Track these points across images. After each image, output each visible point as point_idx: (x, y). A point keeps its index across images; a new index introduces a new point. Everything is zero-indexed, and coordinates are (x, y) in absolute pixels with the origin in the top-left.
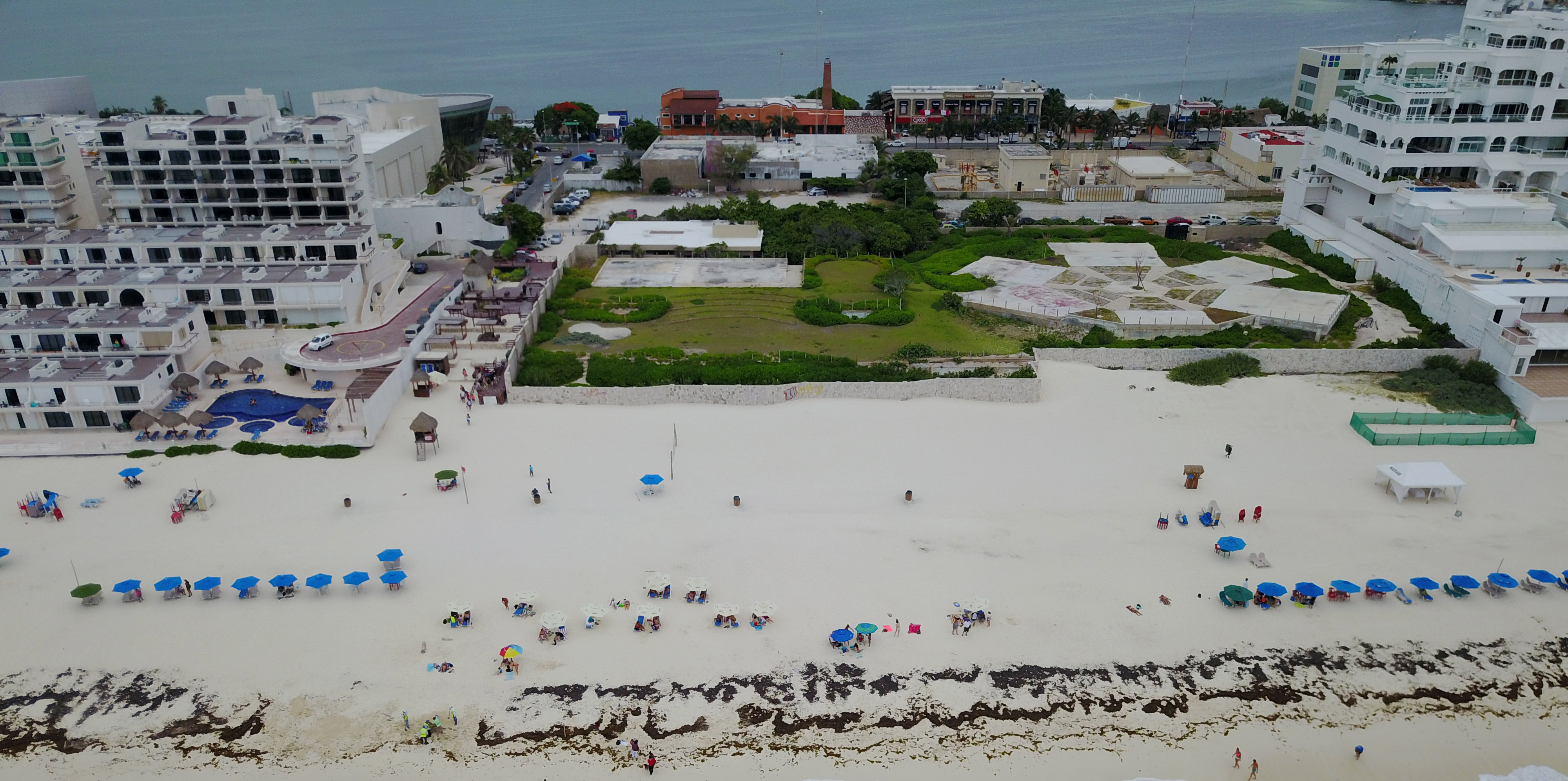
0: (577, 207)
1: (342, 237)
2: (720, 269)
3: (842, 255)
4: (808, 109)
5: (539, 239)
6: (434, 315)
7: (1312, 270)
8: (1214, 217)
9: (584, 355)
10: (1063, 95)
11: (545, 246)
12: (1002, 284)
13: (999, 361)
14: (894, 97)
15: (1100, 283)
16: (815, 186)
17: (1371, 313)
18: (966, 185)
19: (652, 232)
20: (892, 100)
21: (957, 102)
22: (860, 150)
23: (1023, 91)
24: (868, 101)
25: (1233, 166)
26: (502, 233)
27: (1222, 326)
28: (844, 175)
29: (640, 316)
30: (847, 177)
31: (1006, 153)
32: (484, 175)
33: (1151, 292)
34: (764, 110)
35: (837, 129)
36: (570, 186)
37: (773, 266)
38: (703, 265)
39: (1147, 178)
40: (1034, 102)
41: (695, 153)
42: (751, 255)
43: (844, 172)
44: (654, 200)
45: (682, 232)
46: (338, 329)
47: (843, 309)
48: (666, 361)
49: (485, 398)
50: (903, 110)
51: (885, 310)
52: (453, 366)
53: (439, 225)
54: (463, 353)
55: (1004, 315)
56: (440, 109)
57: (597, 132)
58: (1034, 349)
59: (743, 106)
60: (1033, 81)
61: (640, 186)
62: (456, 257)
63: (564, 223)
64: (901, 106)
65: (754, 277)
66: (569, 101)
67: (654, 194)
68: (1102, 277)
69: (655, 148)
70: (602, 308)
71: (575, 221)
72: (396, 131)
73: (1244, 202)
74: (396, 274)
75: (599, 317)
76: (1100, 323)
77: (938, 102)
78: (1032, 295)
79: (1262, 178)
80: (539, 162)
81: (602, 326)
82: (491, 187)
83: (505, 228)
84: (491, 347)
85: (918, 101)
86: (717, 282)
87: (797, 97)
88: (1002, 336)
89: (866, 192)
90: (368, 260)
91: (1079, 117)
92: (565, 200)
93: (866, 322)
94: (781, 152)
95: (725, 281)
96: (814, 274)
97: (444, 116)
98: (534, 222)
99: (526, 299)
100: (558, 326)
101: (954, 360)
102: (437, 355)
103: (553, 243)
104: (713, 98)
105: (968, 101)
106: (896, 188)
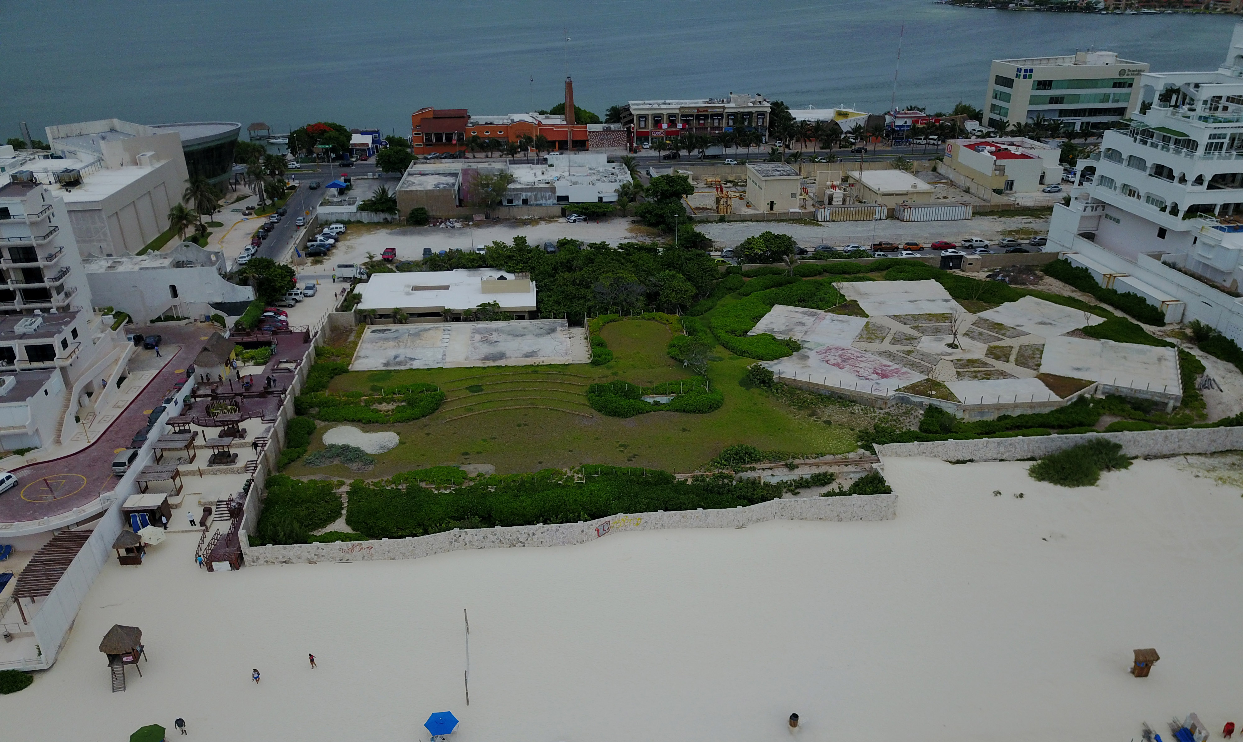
0: (333, 246)
1: (37, 334)
2: (494, 337)
3: (627, 313)
4: (553, 125)
5: (291, 294)
6: (153, 435)
7: (1119, 314)
8: (977, 241)
9: (342, 484)
10: (787, 108)
11: (297, 301)
12: (806, 345)
13: (838, 463)
14: (633, 112)
15: (910, 339)
16: (574, 212)
17: (1203, 369)
18: (721, 207)
19: (415, 288)
20: (631, 114)
21: (692, 116)
22: (611, 169)
23: (751, 105)
24: (607, 115)
25: (962, 177)
26: (247, 293)
27: (1068, 400)
28: (601, 199)
29: (408, 413)
30: (604, 200)
31: (756, 173)
32: (236, 206)
33: (969, 351)
34: (511, 127)
35: (581, 145)
36: (324, 218)
37: (553, 330)
38: (476, 331)
39: (892, 195)
40: (762, 114)
41: (451, 180)
42: (527, 316)
43: (600, 195)
44: (412, 233)
45: (447, 288)
46: (29, 457)
47: (643, 394)
48: (446, 488)
49: (214, 564)
50: (643, 124)
51: (691, 394)
52: (177, 506)
53: (173, 289)
54: (191, 484)
55: (822, 392)
56: (183, 142)
57: (351, 152)
58: (874, 445)
59: (491, 124)
60: (759, 95)
61: (397, 216)
62: (195, 320)
63: (319, 267)
64: (640, 121)
65: (535, 348)
66: (322, 122)
67: (410, 225)
68: (907, 330)
69: (409, 174)
70: (362, 404)
71: (330, 264)
72: (135, 167)
73: (990, 218)
74: (117, 361)
75: (359, 416)
76: (936, 402)
77: (675, 116)
78: (844, 361)
79: (998, 192)
80: (293, 188)
81: (365, 431)
82: (243, 220)
83: (250, 288)
84: (226, 472)
85: (655, 116)
86: (494, 358)
87: (541, 113)
88: (828, 423)
89: (624, 216)
90: (70, 361)
91: (809, 130)
92: (320, 237)
93: (669, 408)
94: (535, 175)
95: (502, 356)
96: (601, 344)
97: (188, 149)
98: (283, 277)
99: (272, 393)
100: (310, 433)
101: (786, 466)
102: (153, 500)
103: (306, 296)
104: (462, 116)
105: (702, 115)
106: (656, 214)
